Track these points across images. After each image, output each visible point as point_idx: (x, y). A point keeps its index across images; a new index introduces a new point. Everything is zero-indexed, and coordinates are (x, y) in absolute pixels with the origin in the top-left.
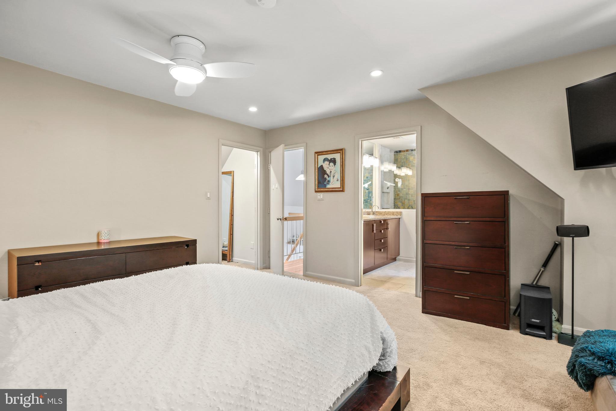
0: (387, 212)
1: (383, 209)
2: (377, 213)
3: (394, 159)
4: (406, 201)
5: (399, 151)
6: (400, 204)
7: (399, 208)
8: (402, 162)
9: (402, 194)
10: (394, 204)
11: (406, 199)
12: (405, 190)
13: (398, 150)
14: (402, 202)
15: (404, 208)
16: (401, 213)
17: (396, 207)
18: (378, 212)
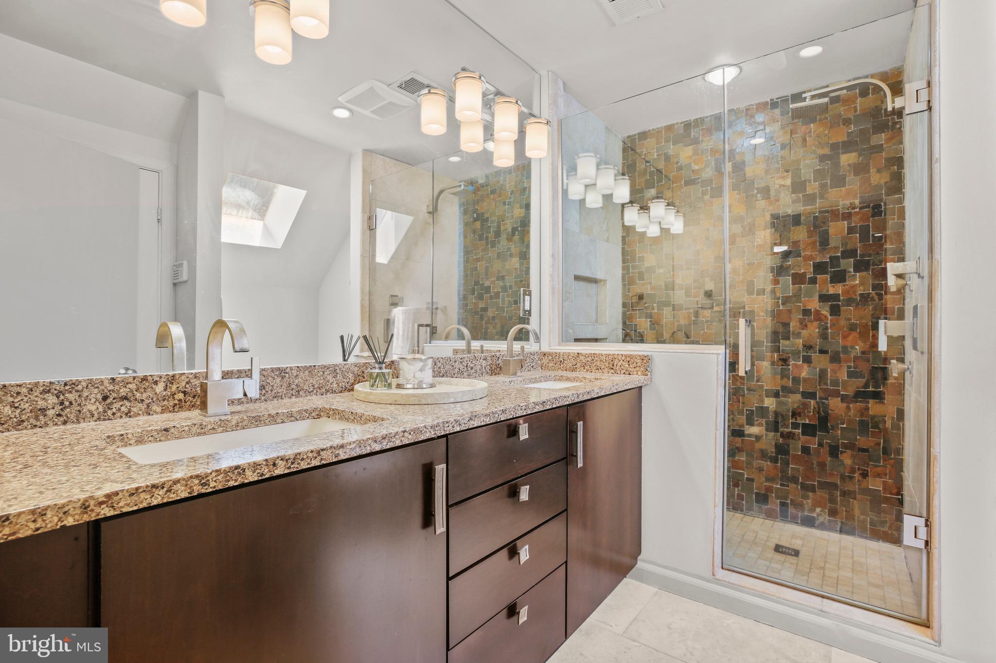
0: (585, 356)
1: (576, 340)
2: (545, 361)
3: (624, 164)
4: (667, 312)
5: (639, 134)
6: (643, 324)
7: (641, 339)
8: (652, 174)
9: (652, 288)
10: (624, 323)
11: (667, 304)
12: (661, 271)
13: (636, 132)
14: (651, 317)
15: (660, 340)
16: (646, 360)
17: (630, 335)
18: (550, 354)
